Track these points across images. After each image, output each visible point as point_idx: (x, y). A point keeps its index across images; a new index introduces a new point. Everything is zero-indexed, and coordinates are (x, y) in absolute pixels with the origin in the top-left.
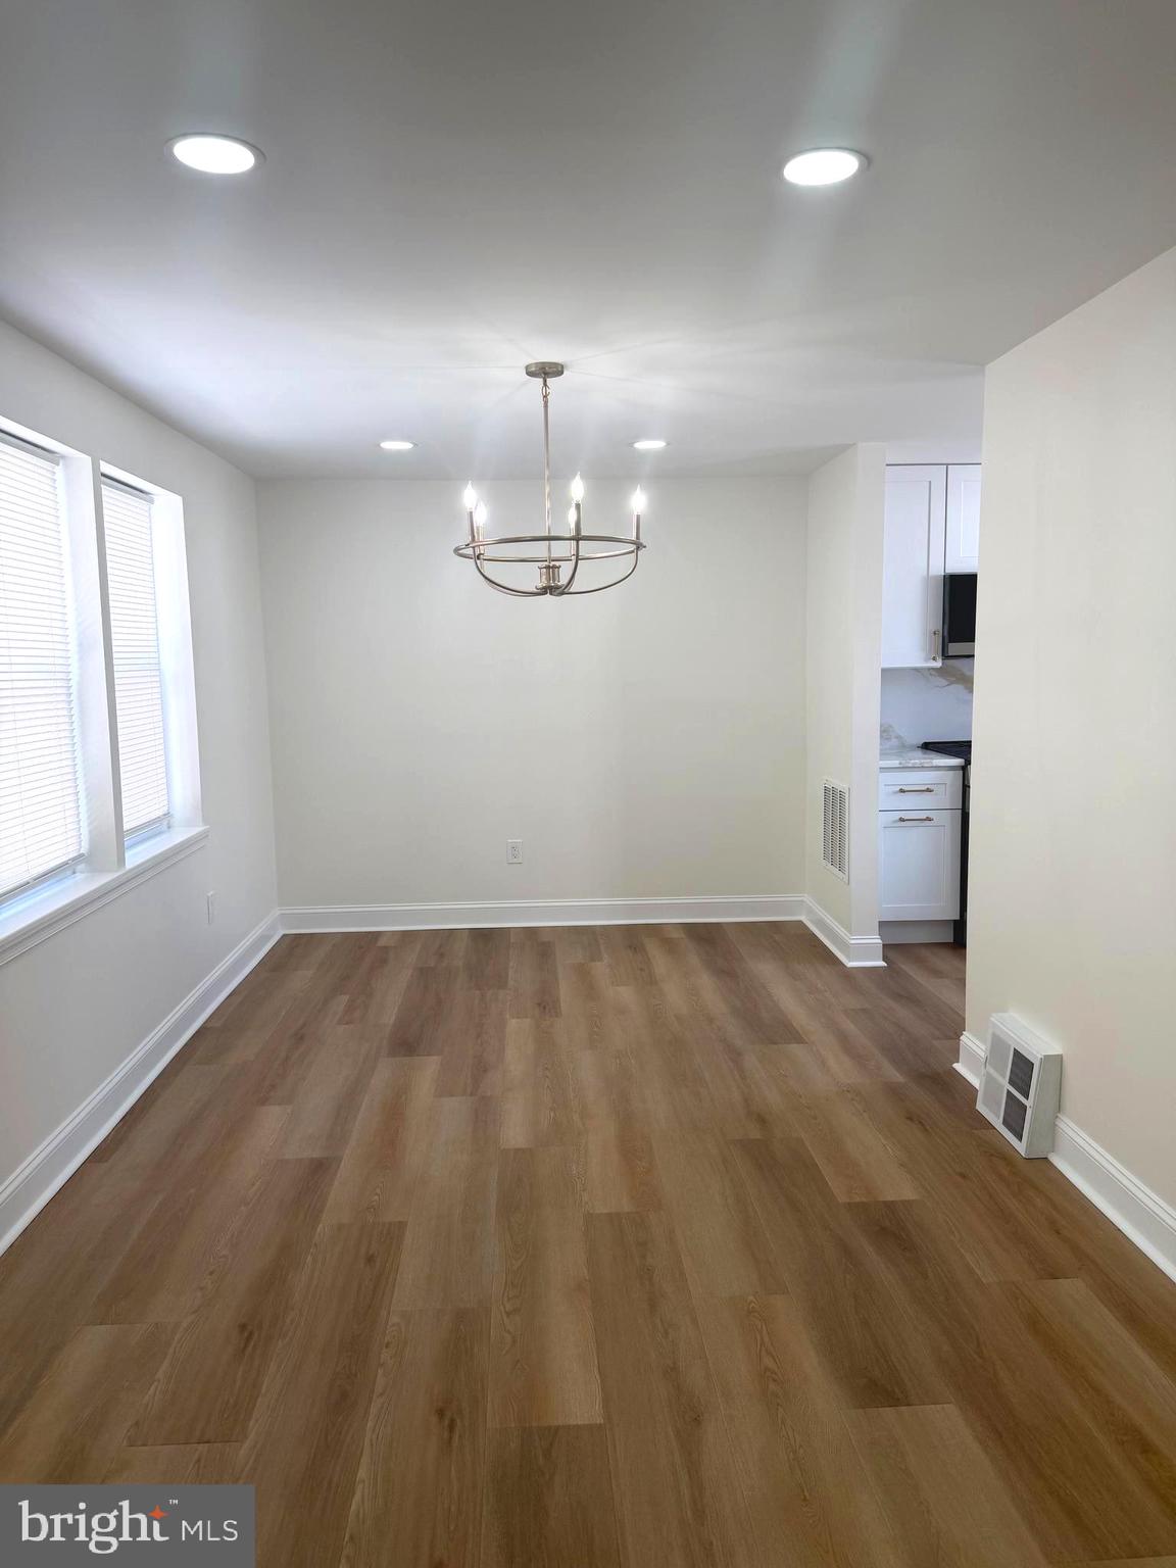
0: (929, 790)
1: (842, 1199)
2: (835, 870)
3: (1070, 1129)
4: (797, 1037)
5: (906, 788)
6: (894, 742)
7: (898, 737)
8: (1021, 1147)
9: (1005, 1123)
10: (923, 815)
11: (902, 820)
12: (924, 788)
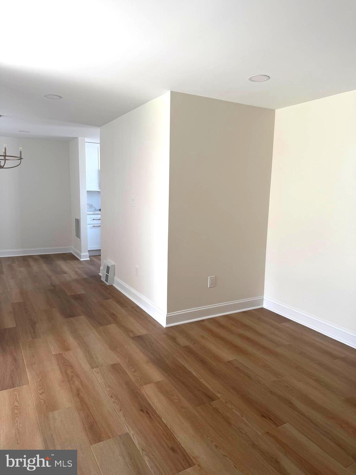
0: (100, 219)
1: (69, 294)
2: (78, 239)
3: (116, 278)
4: (65, 273)
5: (94, 219)
6: (93, 209)
7: (94, 208)
8: (107, 284)
9: (105, 281)
10: (99, 225)
11: (94, 226)
12: (99, 219)
